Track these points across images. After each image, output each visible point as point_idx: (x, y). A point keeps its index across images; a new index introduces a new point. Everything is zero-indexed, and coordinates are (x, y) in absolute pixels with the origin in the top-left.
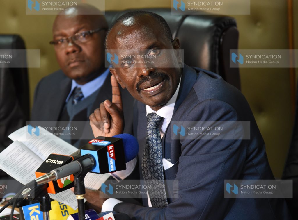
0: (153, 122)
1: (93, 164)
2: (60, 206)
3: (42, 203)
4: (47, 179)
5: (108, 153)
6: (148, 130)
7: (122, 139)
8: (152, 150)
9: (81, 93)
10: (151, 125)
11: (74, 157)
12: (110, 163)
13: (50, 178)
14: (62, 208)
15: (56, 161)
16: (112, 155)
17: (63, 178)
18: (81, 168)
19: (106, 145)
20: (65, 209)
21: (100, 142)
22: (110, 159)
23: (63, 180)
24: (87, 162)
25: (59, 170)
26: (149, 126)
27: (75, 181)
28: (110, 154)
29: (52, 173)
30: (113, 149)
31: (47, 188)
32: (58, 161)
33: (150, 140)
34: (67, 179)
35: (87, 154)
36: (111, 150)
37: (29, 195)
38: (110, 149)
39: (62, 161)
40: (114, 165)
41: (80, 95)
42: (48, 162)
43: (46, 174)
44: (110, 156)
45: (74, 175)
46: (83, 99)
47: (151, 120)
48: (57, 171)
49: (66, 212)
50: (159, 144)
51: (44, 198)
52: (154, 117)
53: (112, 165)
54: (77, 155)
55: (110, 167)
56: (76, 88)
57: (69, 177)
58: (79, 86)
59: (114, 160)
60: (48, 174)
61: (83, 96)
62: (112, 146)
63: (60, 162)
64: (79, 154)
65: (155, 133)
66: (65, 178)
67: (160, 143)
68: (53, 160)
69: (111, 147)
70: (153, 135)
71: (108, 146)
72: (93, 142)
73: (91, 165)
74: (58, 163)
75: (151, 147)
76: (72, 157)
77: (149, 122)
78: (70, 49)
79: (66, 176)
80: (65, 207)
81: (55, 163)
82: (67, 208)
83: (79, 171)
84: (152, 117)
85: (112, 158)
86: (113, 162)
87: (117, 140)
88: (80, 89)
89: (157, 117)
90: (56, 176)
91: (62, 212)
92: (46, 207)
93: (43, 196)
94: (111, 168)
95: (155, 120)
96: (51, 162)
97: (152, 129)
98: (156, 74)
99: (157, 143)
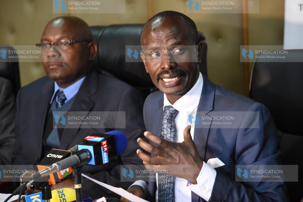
0: (169, 113)
1: (89, 157)
2: (59, 195)
3: (43, 193)
4: (49, 171)
5: (102, 147)
6: (164, 119)
7: (114, 135)
8: (166, 137)
9: (64, 96)
10: (167, 115)
11: (72, 151)
12: (104, 156)
13: (52, 170)
14: (61, 196)
15: (56, 156)
16: (105, 149)
17: (62, 171)
18: (79, 161)
19: (100, 141)
20: (63, 197)
21: (95, 138)
22: (103, 153)
23: (62, 172)
24: (83, 155)
25: (60, 164)
26: (165, 117)
27: (74, 173)
28: (103, 148)
29: (54, 166)
30: (106, 144)
31: (49, 180)
32: (58, 155)
33: (165, 129)
34: (66, 171)
35: (84, 149)
36: (105, 145)
37: (32, 186)
38: (103, 144)
39: (61, 155)
40: (107, 158)
41: (63, 98)
42: (49, 156)
43: (48, 167)
44: (104, 150)
45: (72, 168)
46: (66, 102)
47: (168, 112)
48: (58, 164)
49: (64, 200)
50: (172, 132)
51: (45, 188)
52: (171, 109)
53: (105, 157)
54: (74, 150)
55: (104, 159)
56: (58, 91)
57: (68, 170)
58: (61, 89)
59: (107, 154)
60: (50, 167)
61: (66, 99)
62: (106, 142)
63: (60, 157)
64: (76, 149)
65: (169, 123)
66: (65, 170)
67: (174, 132)
68: (53, 155)
69: (104, 143)
70: (168, 124)
71: (102, 142)
72: (88, 138)
73: (87, 158)
74: (58, 157)
75: (165, 135)
76: (70, 152)
77: (166, 113)
78: (51, 54)
79: (65, 168)
80: (63, 195)
81: (56, 157)
82: (65, 196)
83: (77, 164)
84: (169, 109)
85: (106, 152)
86: (106, 155)
87: (110, 136)
88: (62, 92)
89: (173, 110)
90: (57, 169)
91: (60, 200)
92: (47, 196)
93: (45, 187)
94: (104, 161)
95: (171, 112)
96: (52, 157)
97: (168, 119)
98: (177, 70)
99: (171, 131)
